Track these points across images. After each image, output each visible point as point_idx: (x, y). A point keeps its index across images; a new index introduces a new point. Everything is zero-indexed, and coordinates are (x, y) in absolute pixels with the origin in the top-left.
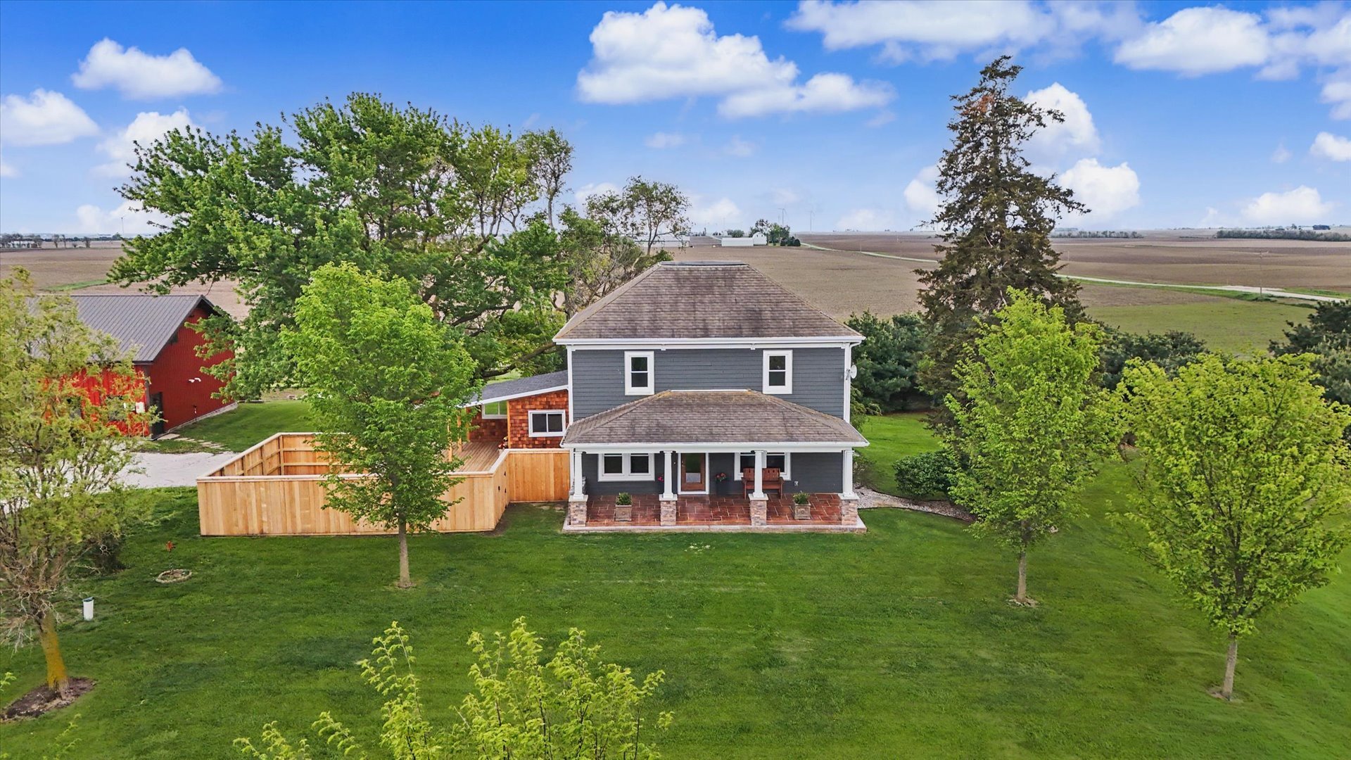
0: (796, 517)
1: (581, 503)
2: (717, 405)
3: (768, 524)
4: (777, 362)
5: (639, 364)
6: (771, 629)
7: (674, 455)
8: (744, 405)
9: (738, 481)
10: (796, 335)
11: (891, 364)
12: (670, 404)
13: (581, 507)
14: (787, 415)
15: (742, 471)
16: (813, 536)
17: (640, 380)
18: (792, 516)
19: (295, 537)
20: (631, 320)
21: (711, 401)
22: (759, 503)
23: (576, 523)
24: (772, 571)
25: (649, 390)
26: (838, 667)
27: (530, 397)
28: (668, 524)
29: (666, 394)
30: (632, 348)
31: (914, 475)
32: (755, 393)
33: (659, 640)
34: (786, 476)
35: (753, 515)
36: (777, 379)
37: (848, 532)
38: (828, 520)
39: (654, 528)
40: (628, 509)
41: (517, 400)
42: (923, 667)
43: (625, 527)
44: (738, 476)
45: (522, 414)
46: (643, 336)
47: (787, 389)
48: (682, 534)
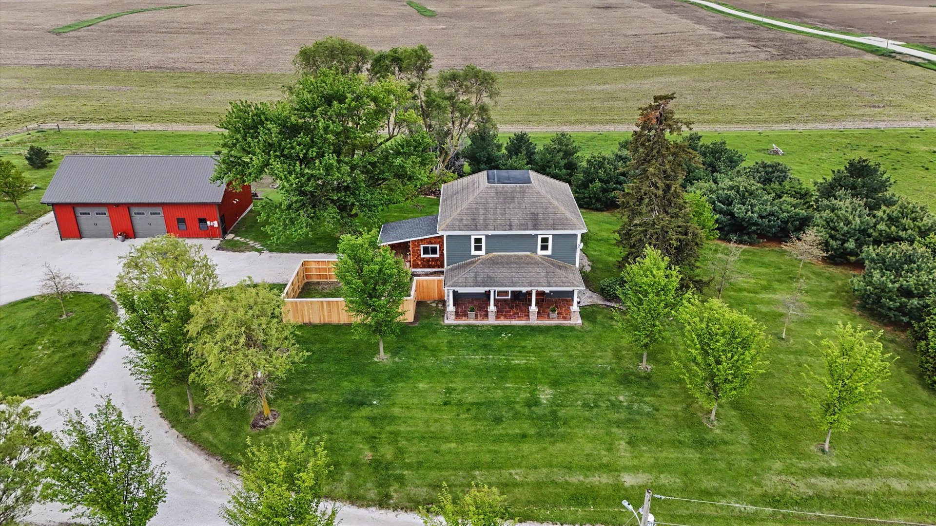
0: (550, 316)
2: (515, 263)
3: (537, 320)
4: (545, 240)
5: (478, 241)
6: (536, 385)
7: (495, 291)
8: (527, 264)
10: (554, 229)
11: (612, 185)
12: (494, 262)
13: (453, 312)
14: (549, 270)
16: (558, 327)
17: (478, 248)
18: (548, 315)
19: (324, 325)
20: (474, 220)
21: (513, 260)
22: (534, 311)
23: (450, 320)
24: (538, 350)
25: (483, 252)
26: (562, 406)
27: (421, 240)
28: (492, 321)
29: (491, 255)
30: (474, 235)
32: (533, 255)
33: (492, 391)
35: (530, 315)
36: (545, 248)
37: (573, 325)
38: (565, 318)
39: (485, 322)
40: (473, 314)
41: (415, 241)
42: (596, 406)
43: (472, 322)
45: (418, 246)
46: (480, 230)
47: (549, 252)
48: (499, 326)
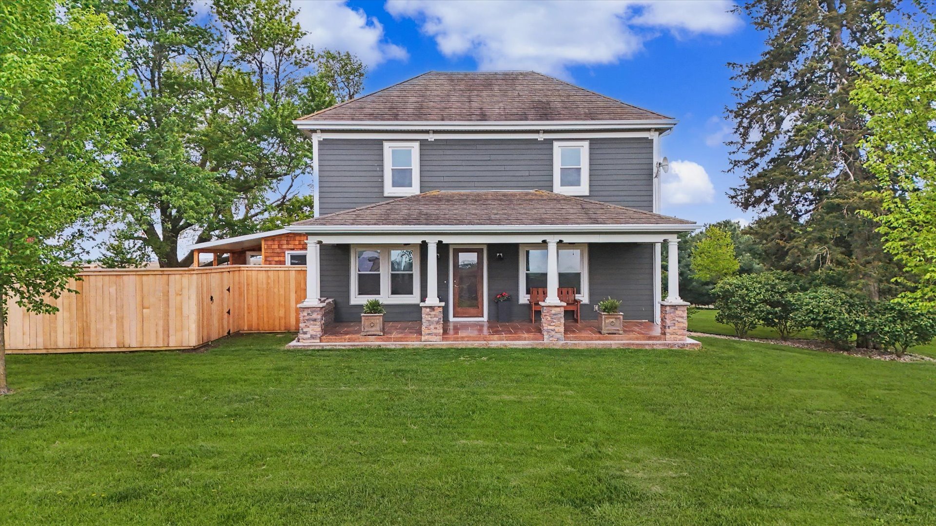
0: (603, 331)
1: (313, 309)
2: (497, 200)
3: (566, 338)
8: (531, 200)
9: (524, 305)
10: (592, 119)
12: (438, 199)
13: (315, 316)
14: (587, 206)
15: (528, 292)
16: (630, 351)
20: (393, 108)
21: (490, 197)
22: (554, 311)
23: (309, 338)
25: (413, 190)
27: (287, 236)
28: (430, 340)
29: (434, 193)
30: (393, 137)
31: (742, 297)
32: (545, 192)
34: (584, 297)
35: (546, 327)
37: (676, 348)
38: (647, 335)
39: (411, 343)
40: (377, 318)
41: (273, 239)
43: (372, 343)
44: (524, 298)
45: (279, 254)
46: (406, 120)
47: (583, 189)
48: (449, 349)
